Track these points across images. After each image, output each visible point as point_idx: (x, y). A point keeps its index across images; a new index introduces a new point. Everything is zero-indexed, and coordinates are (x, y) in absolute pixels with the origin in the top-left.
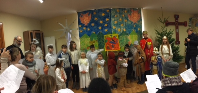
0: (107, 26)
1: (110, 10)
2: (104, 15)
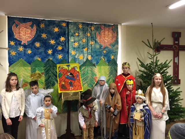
0: (62, 50)
1: (68, 23)
2: (58, 31)
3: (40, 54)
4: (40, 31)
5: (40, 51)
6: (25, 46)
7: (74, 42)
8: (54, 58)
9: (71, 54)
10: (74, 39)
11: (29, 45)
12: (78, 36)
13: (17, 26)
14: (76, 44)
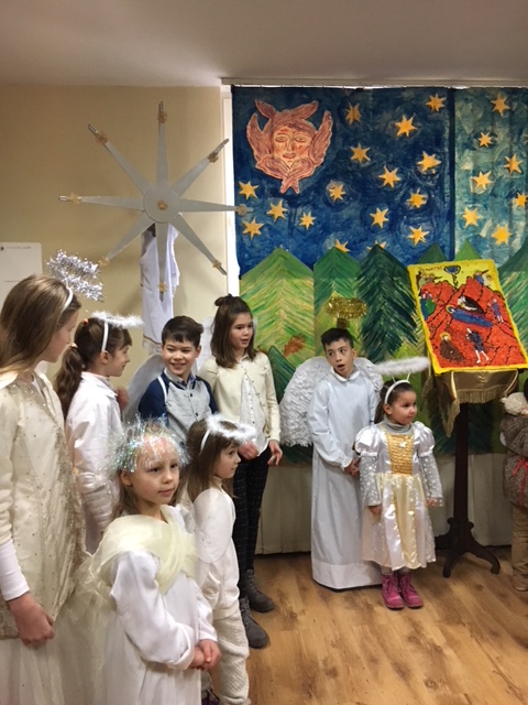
0: (428, 210)
1: (451, 95)
2: (412, 133)
3: (346, 225)
4: (344, 137)
5: (345, 214)
6: (292, 200)
7: (475, 173)
8: (394, 243)
9: (463, 222)
10: (475, 160)
11: (305, 193)
12: (492, 146)
13: (263, 121)
14: (484, 181)
